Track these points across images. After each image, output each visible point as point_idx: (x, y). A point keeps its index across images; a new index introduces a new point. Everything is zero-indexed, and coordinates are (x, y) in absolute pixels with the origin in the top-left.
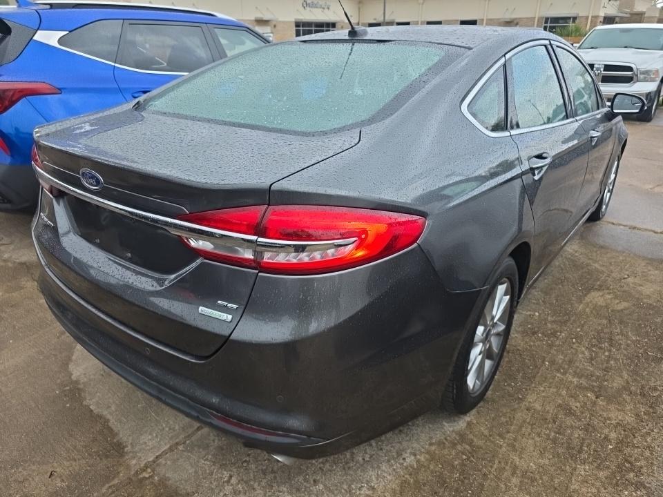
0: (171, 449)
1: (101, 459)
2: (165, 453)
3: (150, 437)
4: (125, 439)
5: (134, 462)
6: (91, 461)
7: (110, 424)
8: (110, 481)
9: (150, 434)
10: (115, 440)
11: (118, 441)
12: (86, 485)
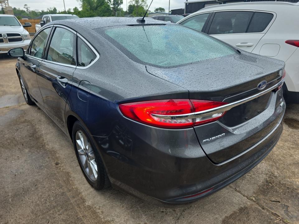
0: (239, 192)
1: (250, 215)
2: (241, 194)
3: (234, 199)
4: (237, 208)
5: (248, 203)
6: (252, 219)
7: (228, 215)
8: (260, 210)
9: (233, 199)
10: (238, 212)
11: (239, 211)
12: (265, 218)
